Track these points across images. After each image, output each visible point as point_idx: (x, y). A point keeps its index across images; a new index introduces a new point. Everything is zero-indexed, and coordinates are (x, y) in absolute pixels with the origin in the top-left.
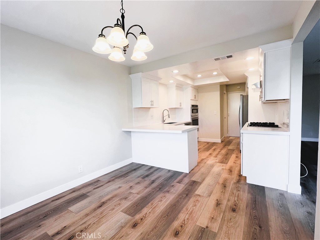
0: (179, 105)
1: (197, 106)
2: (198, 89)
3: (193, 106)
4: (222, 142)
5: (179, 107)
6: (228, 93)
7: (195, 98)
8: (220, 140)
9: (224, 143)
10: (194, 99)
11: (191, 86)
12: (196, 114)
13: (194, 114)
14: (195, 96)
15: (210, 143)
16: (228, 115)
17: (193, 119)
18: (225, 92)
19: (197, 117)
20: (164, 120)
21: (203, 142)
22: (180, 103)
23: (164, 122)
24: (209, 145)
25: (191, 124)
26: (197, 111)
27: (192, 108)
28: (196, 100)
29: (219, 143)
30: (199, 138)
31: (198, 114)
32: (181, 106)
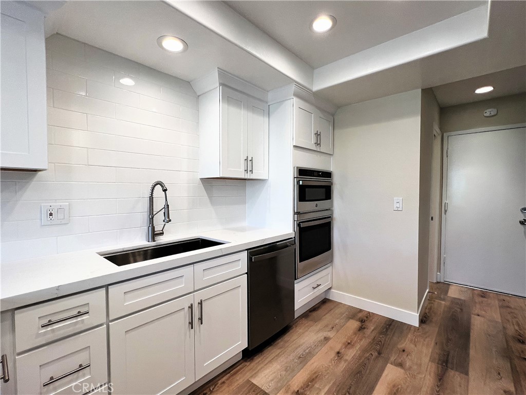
1: (328, 175)
2: (333, 115)
3: (302, 172)
4: (423, 321)
5: (243, 177)
7: (318, 144)
9: (433, 330)
12: (323, 204)
13: (309, 206)
14: (318, 135)
15: (371, 327)
16: (443, 209)
17: (302, 225)
19: (325, 214)
20: (158, 229)
21: (342, 314)
22: (249, 161)
23: (157, 238)
24: (364, 343)
25: (293, 247)
26: (327, 192)
27: (298, 182)
28: (321, 151)
29: (409, 327)
30: (332, 290)
31: (332, 206)
32: (251, 171)
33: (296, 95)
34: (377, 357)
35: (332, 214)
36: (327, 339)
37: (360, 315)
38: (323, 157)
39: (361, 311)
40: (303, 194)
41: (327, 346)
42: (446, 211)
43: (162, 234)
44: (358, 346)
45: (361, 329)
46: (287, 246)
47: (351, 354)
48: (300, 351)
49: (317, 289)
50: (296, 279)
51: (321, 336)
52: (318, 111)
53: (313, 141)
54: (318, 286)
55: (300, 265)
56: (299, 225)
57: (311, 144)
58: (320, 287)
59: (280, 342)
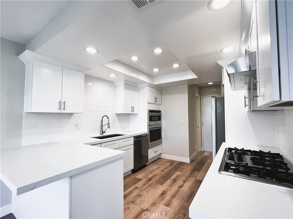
0: (131, 109)
1: (160, 112)
2: (161, 91)
3: (151, 111)
4: (192, 161)
5: (131, 113)
6: (202, 97)
7: (156, 101)
8: (189, 159)
9: (194, 163)
10: (154, 103)
11: (147, 84)
12: (158, 122)
13: (153, 123)
14: (156, 98)
15: (174, 164)
18: (197, 95)
19: (159, 126)
20: (104, 131)
21: (165, 161)
22: (133, 108)
23: (104, 134)
24: (171, 167)
25: (148, 136)
26: (159, 118)
27: (149, 115)
28: (157, 103)
29: (186, 163)
30: (162, 154)
31: (161, 123)
32: (133, 111)
33: (148, 86)
34: (174, 170)
35: (161, 126)
36: (159, 168)
37: (171, 161)
38: (158, 105)
39: (172, 160)
40: (151, 119)
41: (159, 169)
42: (203, 124)
43: (105, 132)
44: (169, 168)
45: (171, 165)
46: (146, 136)
47: (166, 170)
48: (150, 171)
49: (156, 153)
50: (149, 148)
51: (157, 167)
52: (155, 90)
53: (154, 100)
54: (156, 152)
55: (150, 143)
56: (149, 129)
57: (153, 102)
58: (157, 152)
59: (144, 169)
